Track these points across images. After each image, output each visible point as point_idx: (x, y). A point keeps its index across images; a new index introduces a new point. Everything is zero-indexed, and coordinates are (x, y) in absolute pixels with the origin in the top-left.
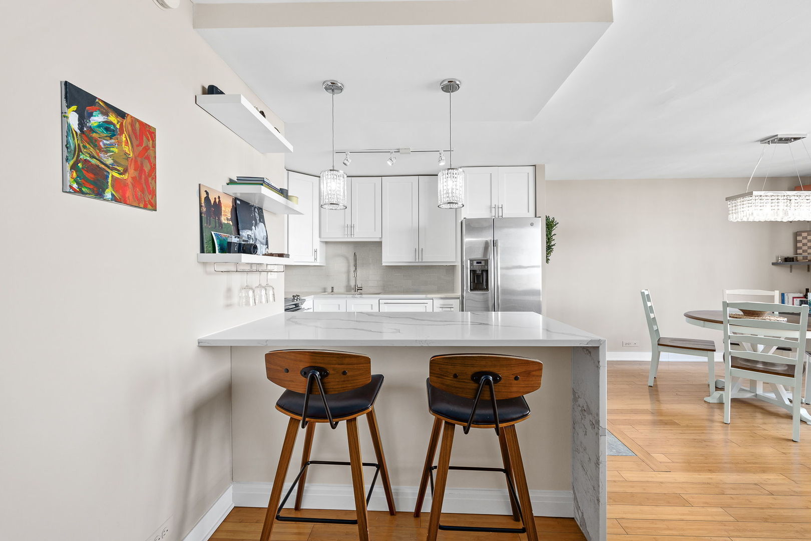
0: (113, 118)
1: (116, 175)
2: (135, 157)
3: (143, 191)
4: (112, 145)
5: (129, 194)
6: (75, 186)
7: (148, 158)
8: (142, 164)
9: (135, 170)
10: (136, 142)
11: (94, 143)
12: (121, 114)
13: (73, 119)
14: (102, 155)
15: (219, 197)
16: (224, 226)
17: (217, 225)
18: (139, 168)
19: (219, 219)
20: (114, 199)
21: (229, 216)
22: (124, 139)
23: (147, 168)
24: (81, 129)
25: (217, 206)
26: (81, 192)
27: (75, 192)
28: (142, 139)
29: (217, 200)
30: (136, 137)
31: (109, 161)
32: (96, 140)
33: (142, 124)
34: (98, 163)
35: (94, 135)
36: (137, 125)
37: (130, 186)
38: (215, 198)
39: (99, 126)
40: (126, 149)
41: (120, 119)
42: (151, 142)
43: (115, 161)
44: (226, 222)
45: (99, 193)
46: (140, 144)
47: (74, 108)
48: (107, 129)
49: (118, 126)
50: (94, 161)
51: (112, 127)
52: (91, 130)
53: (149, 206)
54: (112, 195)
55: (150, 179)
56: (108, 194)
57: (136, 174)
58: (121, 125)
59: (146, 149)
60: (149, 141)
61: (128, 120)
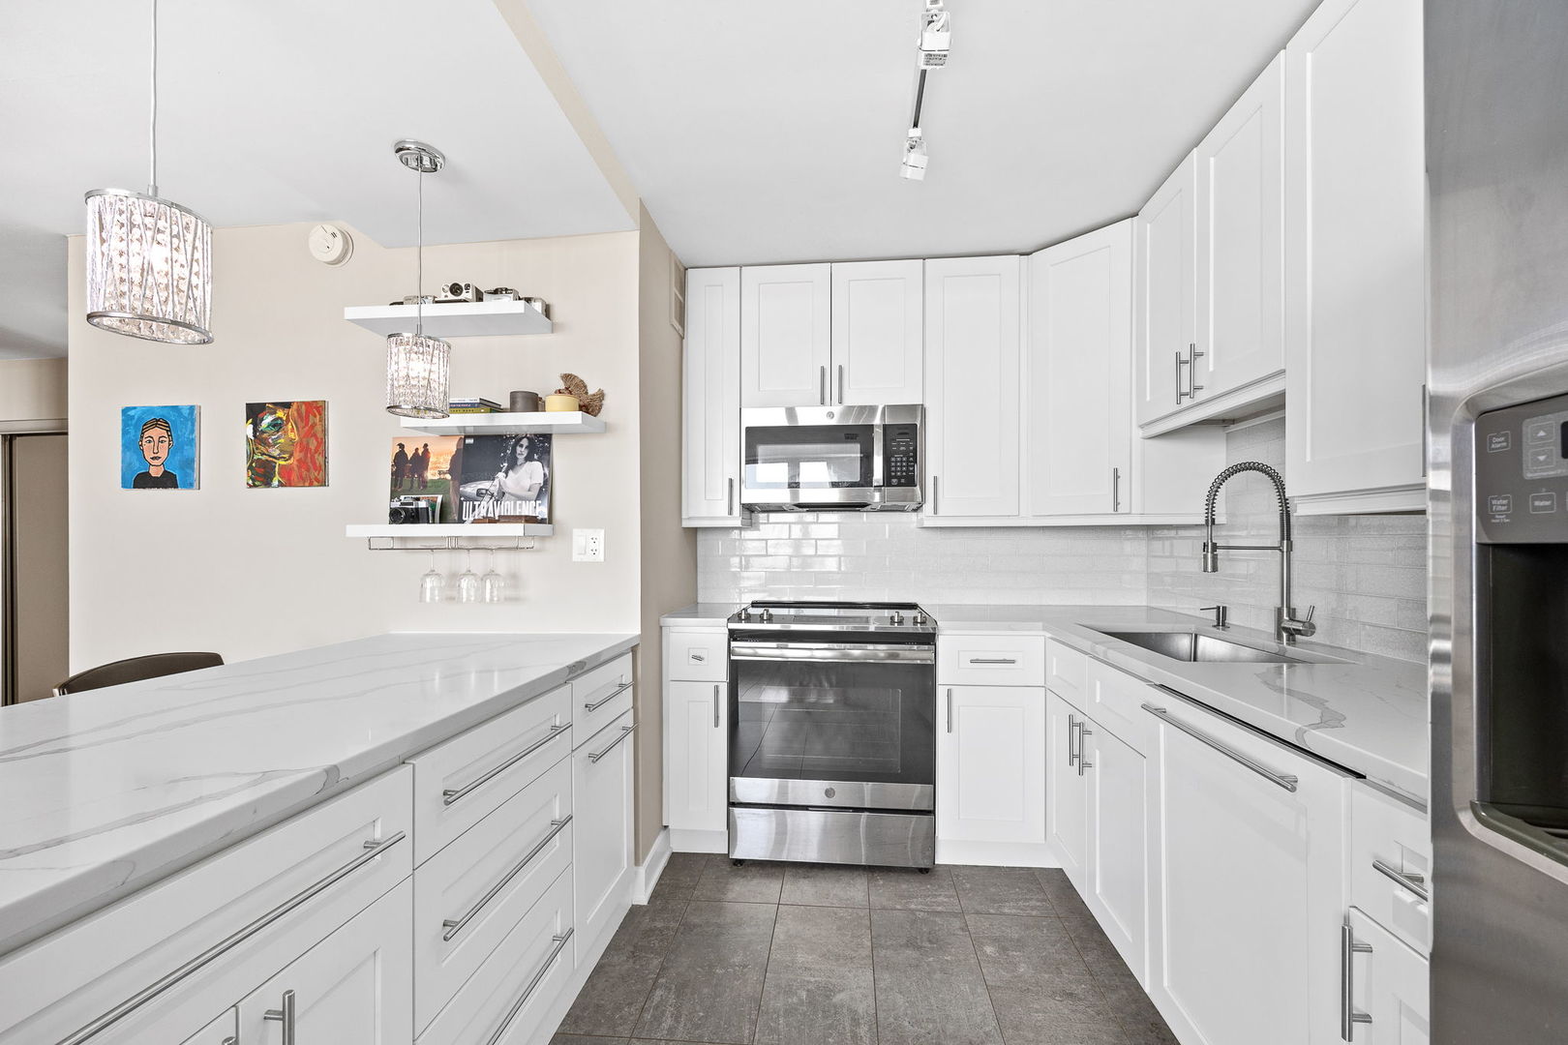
0: (280, 414)
1: (282, 462)
2: (301, 440)
3: (308, 470)
4: (278, 438)
5: (294, 477)
6: (250, 482)
7: (315, 435)
8: (308, 444)
9: (300, 452)
10: (301, 424)
11: (264, 442)
12: (287, 405)
13: (249, 430)
14: (270, 450)
15: (426, 445)
16: (429, 485)
17: (416, 485)
18: (305, 449)
19: (421, 475)
20: (281, 485)
21: (446, 467)
22: (290, 427)
23: (313, 444)
24: (255, 436)
25: (421, 460)
26: (255, 486)
27: (250, 486)
28: (307, 418)
29: (420, 452)
30: (302, 421)
31: (276, 452)
32: (266, 439)
33: (308, 404)
34: (267, 457)
35: (265, 435)
36: (303, 407)
37: (296, 468)
38: (417, 449)
39: (268, 427)
40: (292, 435)
41: (286, 411)
42: (318, 417)
43: (281, 451)
44: (437, 477)
45: (268, 484)
46: (307, 424)
47: (250, 421)
48: (274, 426)
49: (284, 418)
50: (264, 458)
51: (279, 422)
52: (263, 432)
53: (315, 483)
54: (279, 481)
55: (316, 456)
56: (275, 482)
57: (302, 455)
58: (288, 417)
59: (313, 426)
60: (315, 416)
61: (295, 407)
